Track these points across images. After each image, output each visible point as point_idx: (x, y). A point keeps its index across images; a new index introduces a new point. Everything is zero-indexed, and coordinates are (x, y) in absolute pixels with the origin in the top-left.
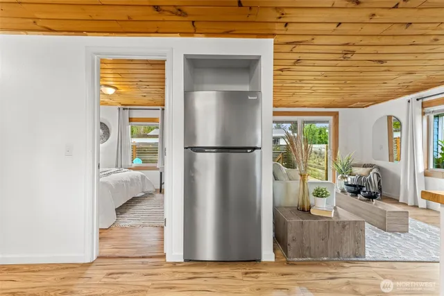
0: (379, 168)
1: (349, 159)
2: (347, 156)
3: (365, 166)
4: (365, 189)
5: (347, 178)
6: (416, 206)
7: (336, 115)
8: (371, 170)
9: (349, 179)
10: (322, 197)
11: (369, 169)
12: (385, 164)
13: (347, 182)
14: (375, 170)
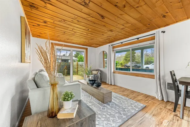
0: (101, 71)
1: (90, 68)
2: (90, 67)
3: (96, 70)
4: (96, 82)
5: (89, 77)
6: (111, 85)
7: (87, 49)
8: (98, 72)
9: (90, 77)
10: (68, 101)
11: (98, 71)
12: (102, 69)
13: (90, 79)
14: (99, 72)
